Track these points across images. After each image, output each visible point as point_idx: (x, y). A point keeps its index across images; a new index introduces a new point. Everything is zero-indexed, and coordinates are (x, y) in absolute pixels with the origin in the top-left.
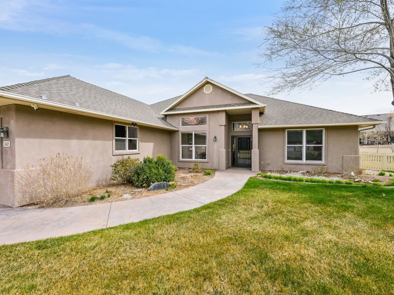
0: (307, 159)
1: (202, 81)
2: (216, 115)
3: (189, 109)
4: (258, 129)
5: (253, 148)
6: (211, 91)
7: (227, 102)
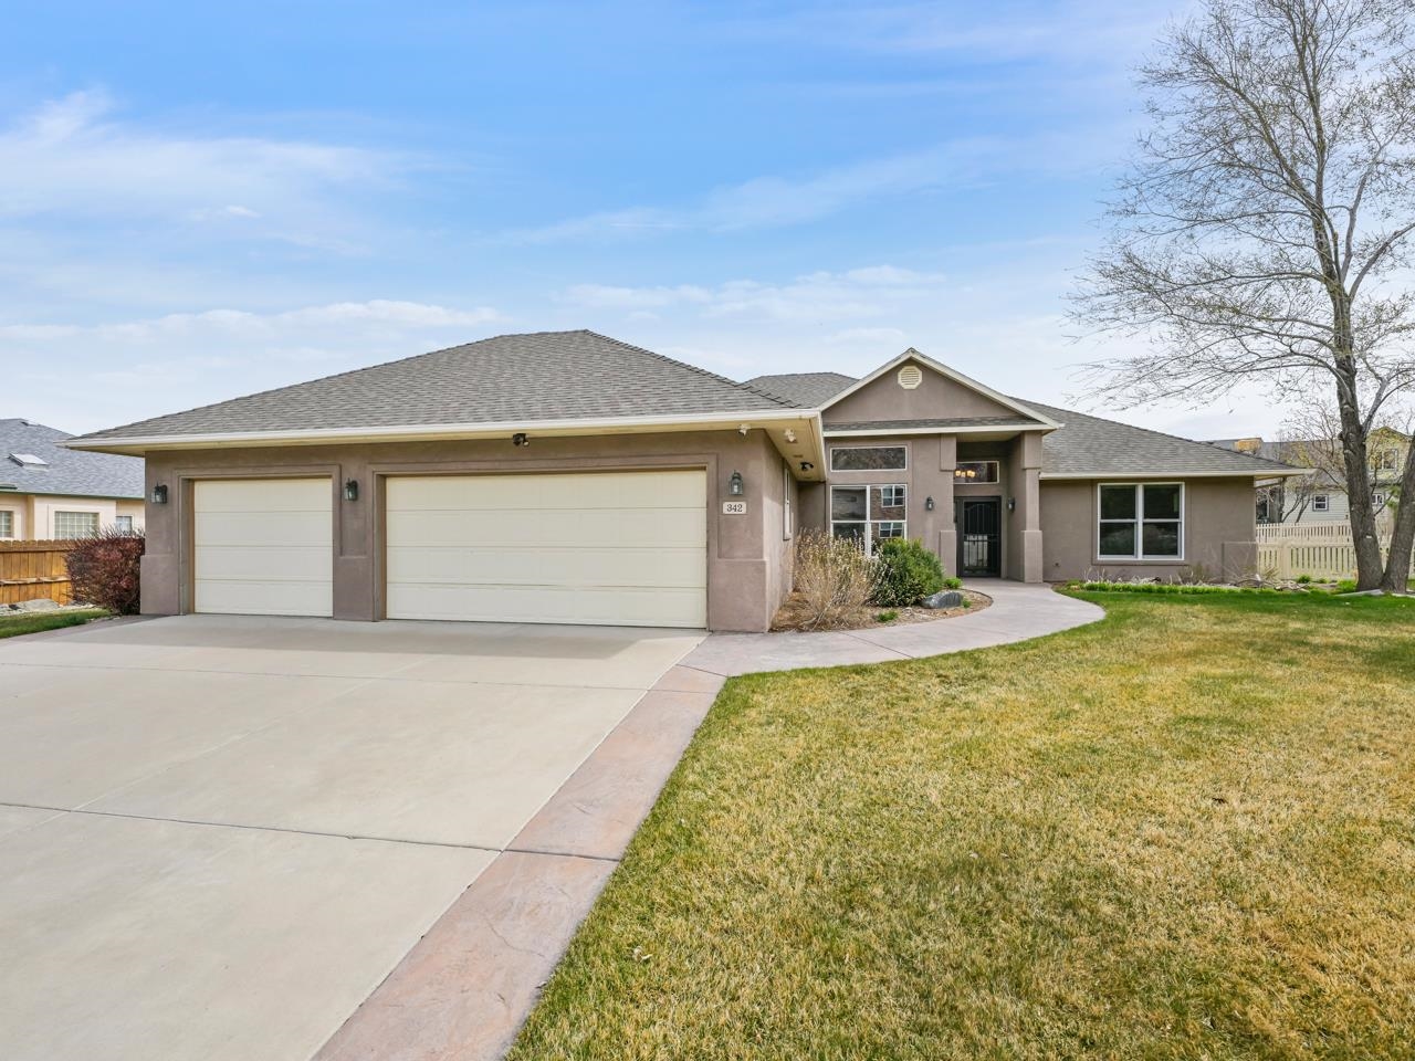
0: (1144, 553)
1: (898, 358)
2: (932, 444)
3: (859, 426)
4: (1040, 481)
5: (1028, 525)
6: (917, 384)
7: (959, 414)
